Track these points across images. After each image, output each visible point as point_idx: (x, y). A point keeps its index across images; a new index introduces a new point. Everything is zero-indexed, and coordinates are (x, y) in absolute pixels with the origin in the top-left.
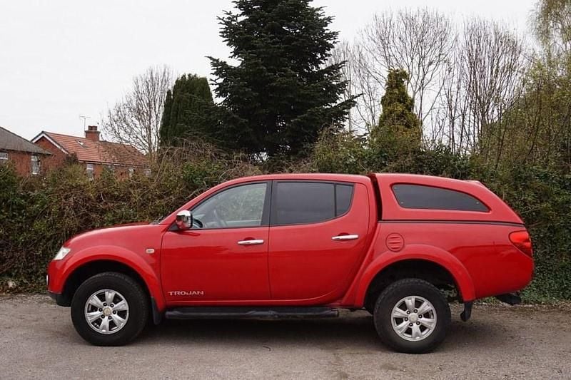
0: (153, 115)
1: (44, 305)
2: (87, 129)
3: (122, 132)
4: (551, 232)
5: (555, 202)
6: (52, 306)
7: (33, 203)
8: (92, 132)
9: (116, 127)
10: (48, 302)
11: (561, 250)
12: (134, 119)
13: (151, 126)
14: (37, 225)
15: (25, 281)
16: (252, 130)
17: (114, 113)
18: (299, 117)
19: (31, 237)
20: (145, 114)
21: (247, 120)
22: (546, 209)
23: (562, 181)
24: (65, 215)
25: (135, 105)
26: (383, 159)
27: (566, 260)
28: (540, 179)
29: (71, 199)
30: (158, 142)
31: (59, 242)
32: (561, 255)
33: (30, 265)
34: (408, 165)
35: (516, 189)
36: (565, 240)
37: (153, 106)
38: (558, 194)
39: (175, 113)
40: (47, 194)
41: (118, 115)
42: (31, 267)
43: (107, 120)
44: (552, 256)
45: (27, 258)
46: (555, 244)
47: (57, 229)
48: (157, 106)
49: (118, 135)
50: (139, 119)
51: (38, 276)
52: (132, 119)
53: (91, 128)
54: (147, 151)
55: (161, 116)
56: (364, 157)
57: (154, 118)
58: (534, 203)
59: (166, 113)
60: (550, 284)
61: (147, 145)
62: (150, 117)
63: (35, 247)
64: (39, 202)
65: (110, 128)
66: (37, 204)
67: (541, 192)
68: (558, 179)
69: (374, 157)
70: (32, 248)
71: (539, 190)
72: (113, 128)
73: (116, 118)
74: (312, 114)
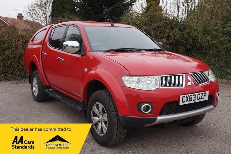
0: (47, 7)
1: (13, 85)
2: (18, 15)
3: (34, 15)
4: (218, 53)
5: (220, 40)
6: (17, 85)
7: (4, 43)
8: (20, 16)
9: (32, 13)
10: (14, 84)
11: (222, 60)
12: (39, 10)
13: (47, 13)
14: (7, 52)
15: (3, 76)
16: (93, 12)
17: (30, 7)
18: (113, 6)
19: (4, 58)
20: (44, 8)
21: (91, 8)
22: (216, 43)
23: (223, 31)
24: (18, 48)
25: (39, 4)
26: (151, 23)
27: (223, 63)
28: (214, 31)
29: (20, 41)
30: (50, 19)
31: (16, 59)
32: (222, 62)
33: (5, 69)
34: (162, 25)
35: (205, 35)
36: (223, 56)
37: (47, 4)
38: (221, 37)
39: (57, 7)
40: (10, 40)
41: (32, 8)
42: (5, 70)
43: (27, 10)
44: (218, 62)
45: (3, 67)
46: (219, 57)
47: (15, 54)
48: (49, 4)
49: (32, 17)
50: (41, 10)
51: (9, 74)
52: (38, 10)
53: (19, 14)
54: (45, 23)
55: (51, 8)
56: (143, 22)
57: (48, 9)
58: (212, 41)
59: (53, 7)
60: (217, 73)
61: (45, 21)
62: (46, 8)
63: (6, 62)
64: (7, 43)
65: (29, 14)
66: (6, 44)
67: (214, 36)
68: (221, 31)
69: (147, 22)
70: (5, 62)
71: (214, 35)
72: (30, 14)
73: (31, 9)
74: (119, 5)
